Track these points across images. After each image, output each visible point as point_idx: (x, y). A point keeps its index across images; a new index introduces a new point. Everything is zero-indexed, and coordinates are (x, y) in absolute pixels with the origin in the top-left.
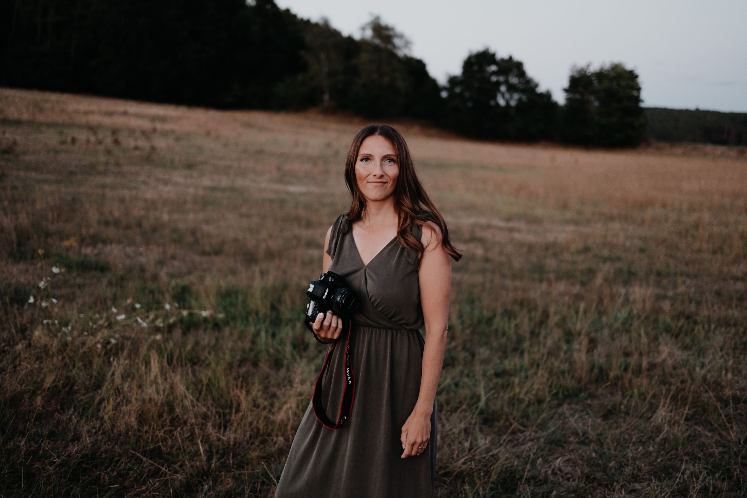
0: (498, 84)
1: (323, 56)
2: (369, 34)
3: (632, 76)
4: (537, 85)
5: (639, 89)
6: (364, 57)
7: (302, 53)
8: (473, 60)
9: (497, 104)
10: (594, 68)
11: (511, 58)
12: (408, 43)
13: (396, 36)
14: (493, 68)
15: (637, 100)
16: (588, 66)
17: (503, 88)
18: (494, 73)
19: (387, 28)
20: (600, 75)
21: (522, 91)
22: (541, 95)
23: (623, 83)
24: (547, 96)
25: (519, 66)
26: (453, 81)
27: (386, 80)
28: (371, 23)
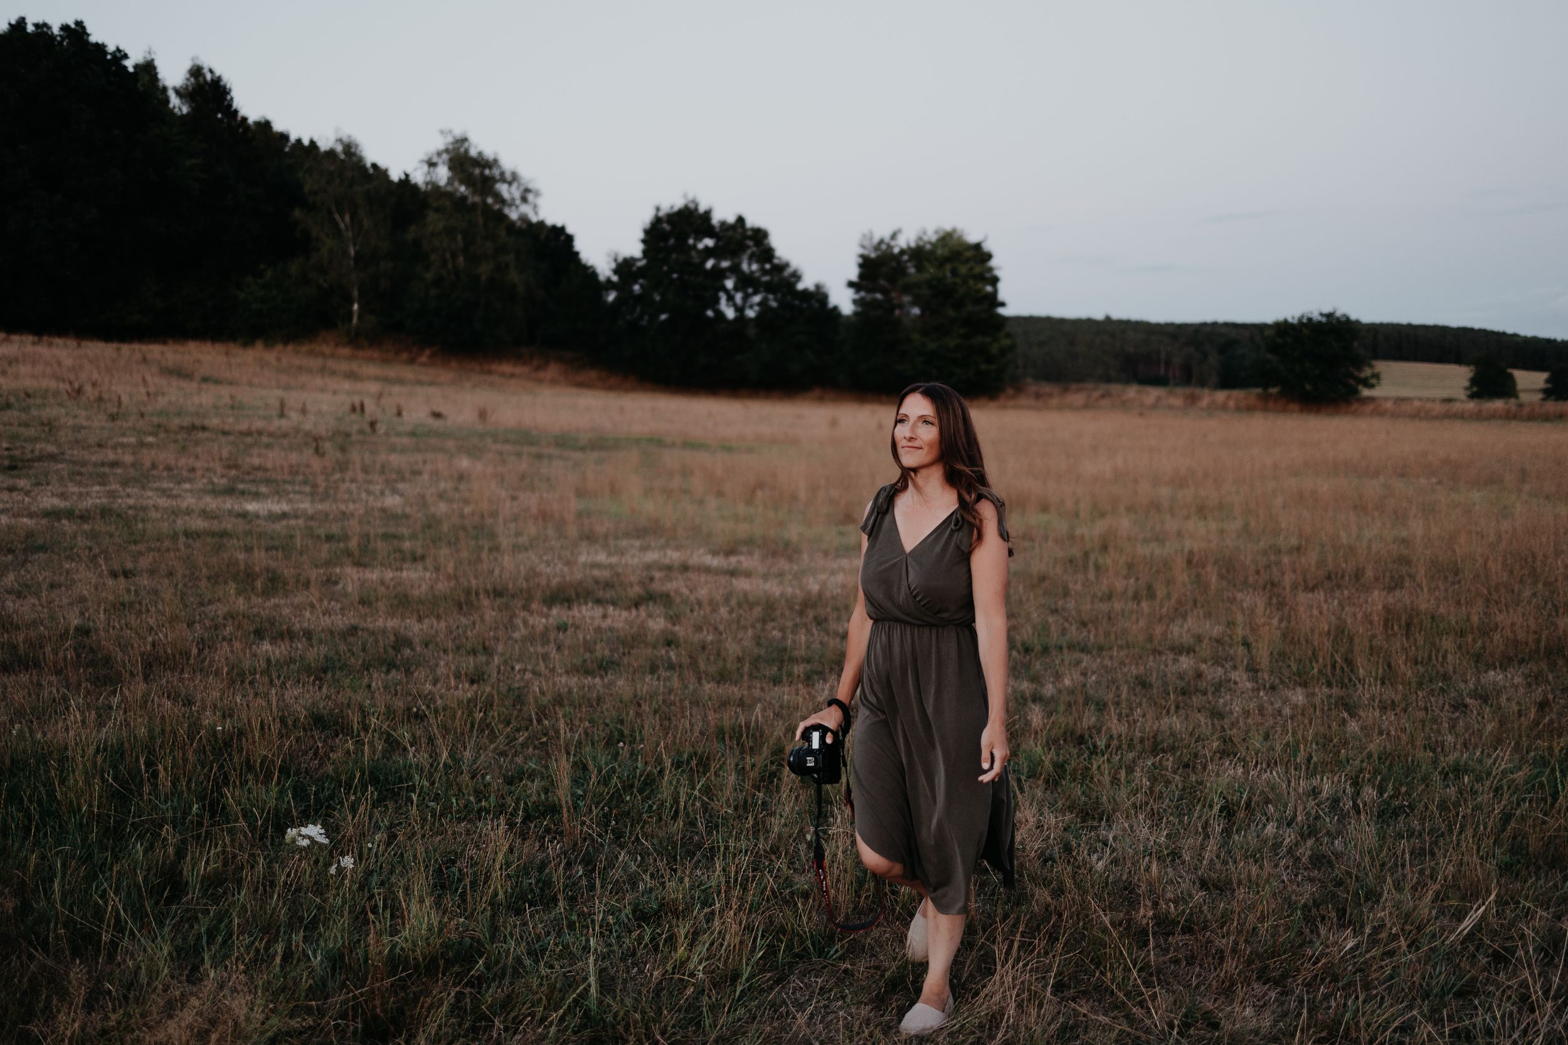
0: (718, 274)
1: (344, 221)
2: (443, 172)
3: (979, 255)
4: (796, 276)
5: (995, 281)
6: (434, 222)
7: (297, 213)
8: (666, 227)
9: (720, 315)
10: (905, 240)
11: (741, 220)
12: (527, 194)
13: (503, 179)
14: (709, 242)
15: (993, 301)
16: (894, 236)
17: (729, 284)
18: (708, 252)
19: (483, 163)
20: (918, 254)
21: (769, 288)
22: (806, 293)
23: (963, 269)
24: (818, 296)
25: (760, 235)
26: (625, 267)
27: (484, 270)
28: (447, 151)
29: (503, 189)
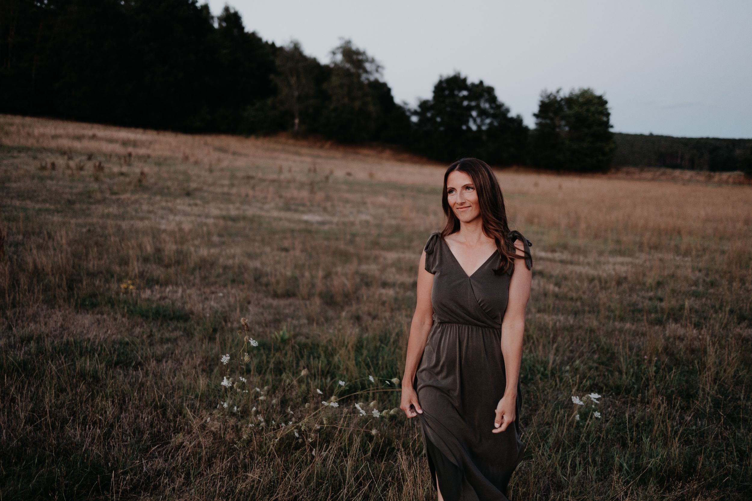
0: (470, 108)
1: (293, 80)
2: (339, 57)
3: (601, 102)
4: (508, 110)
5: (608, 115)
6: (335, 81)
7: (272, 76)
8: (444, 85)
9: (469, 129)
10: (565, 93)
11: (481, 83)
12: (378, 68)
13: (367, 60)
14: (465, 93)
15: (607, 125)
16: (558, 92)
17: (474, 114)
18: (465, 98)
19: (358, 53)
20: (570, 101)
21: (494, 116)
22: (512, 119)
23: (593, 109)
24: (518, 121)
25: (490, 90)
26: (424, 105)
27: (357, 104)
28: (341, 47)
29: (368, 66)
